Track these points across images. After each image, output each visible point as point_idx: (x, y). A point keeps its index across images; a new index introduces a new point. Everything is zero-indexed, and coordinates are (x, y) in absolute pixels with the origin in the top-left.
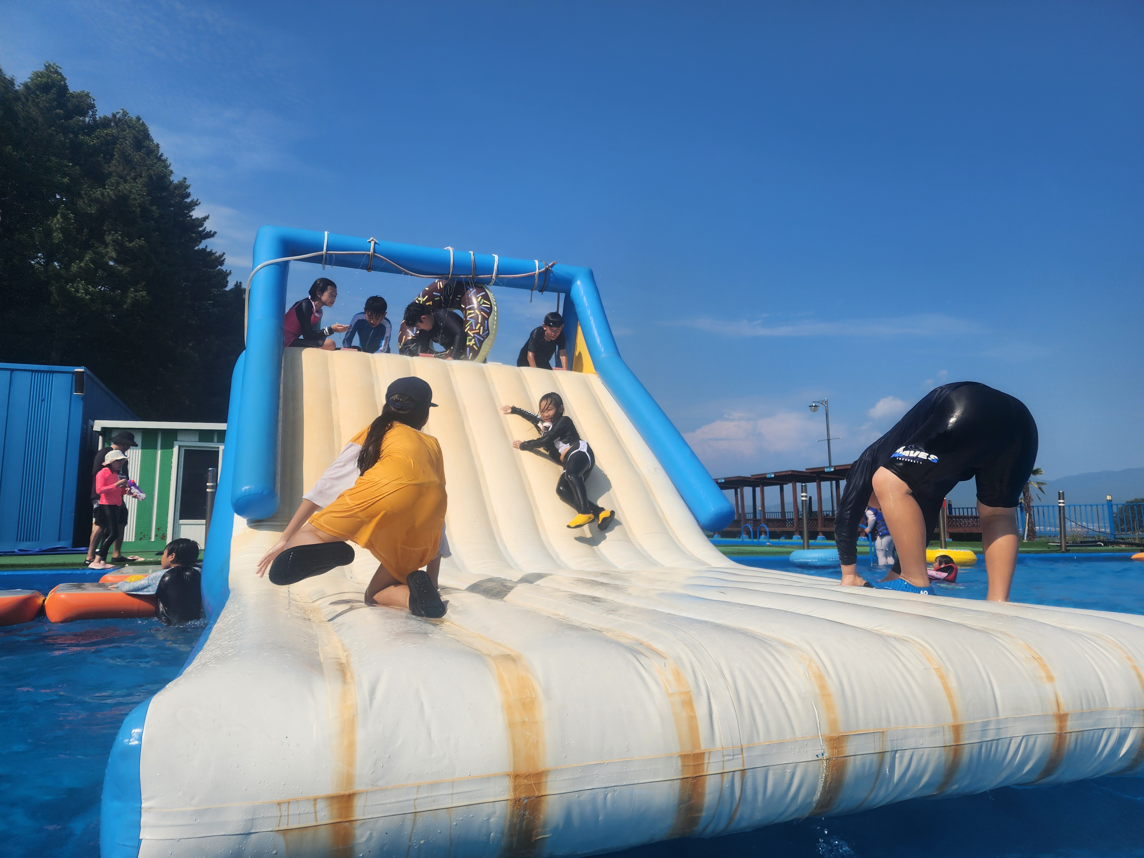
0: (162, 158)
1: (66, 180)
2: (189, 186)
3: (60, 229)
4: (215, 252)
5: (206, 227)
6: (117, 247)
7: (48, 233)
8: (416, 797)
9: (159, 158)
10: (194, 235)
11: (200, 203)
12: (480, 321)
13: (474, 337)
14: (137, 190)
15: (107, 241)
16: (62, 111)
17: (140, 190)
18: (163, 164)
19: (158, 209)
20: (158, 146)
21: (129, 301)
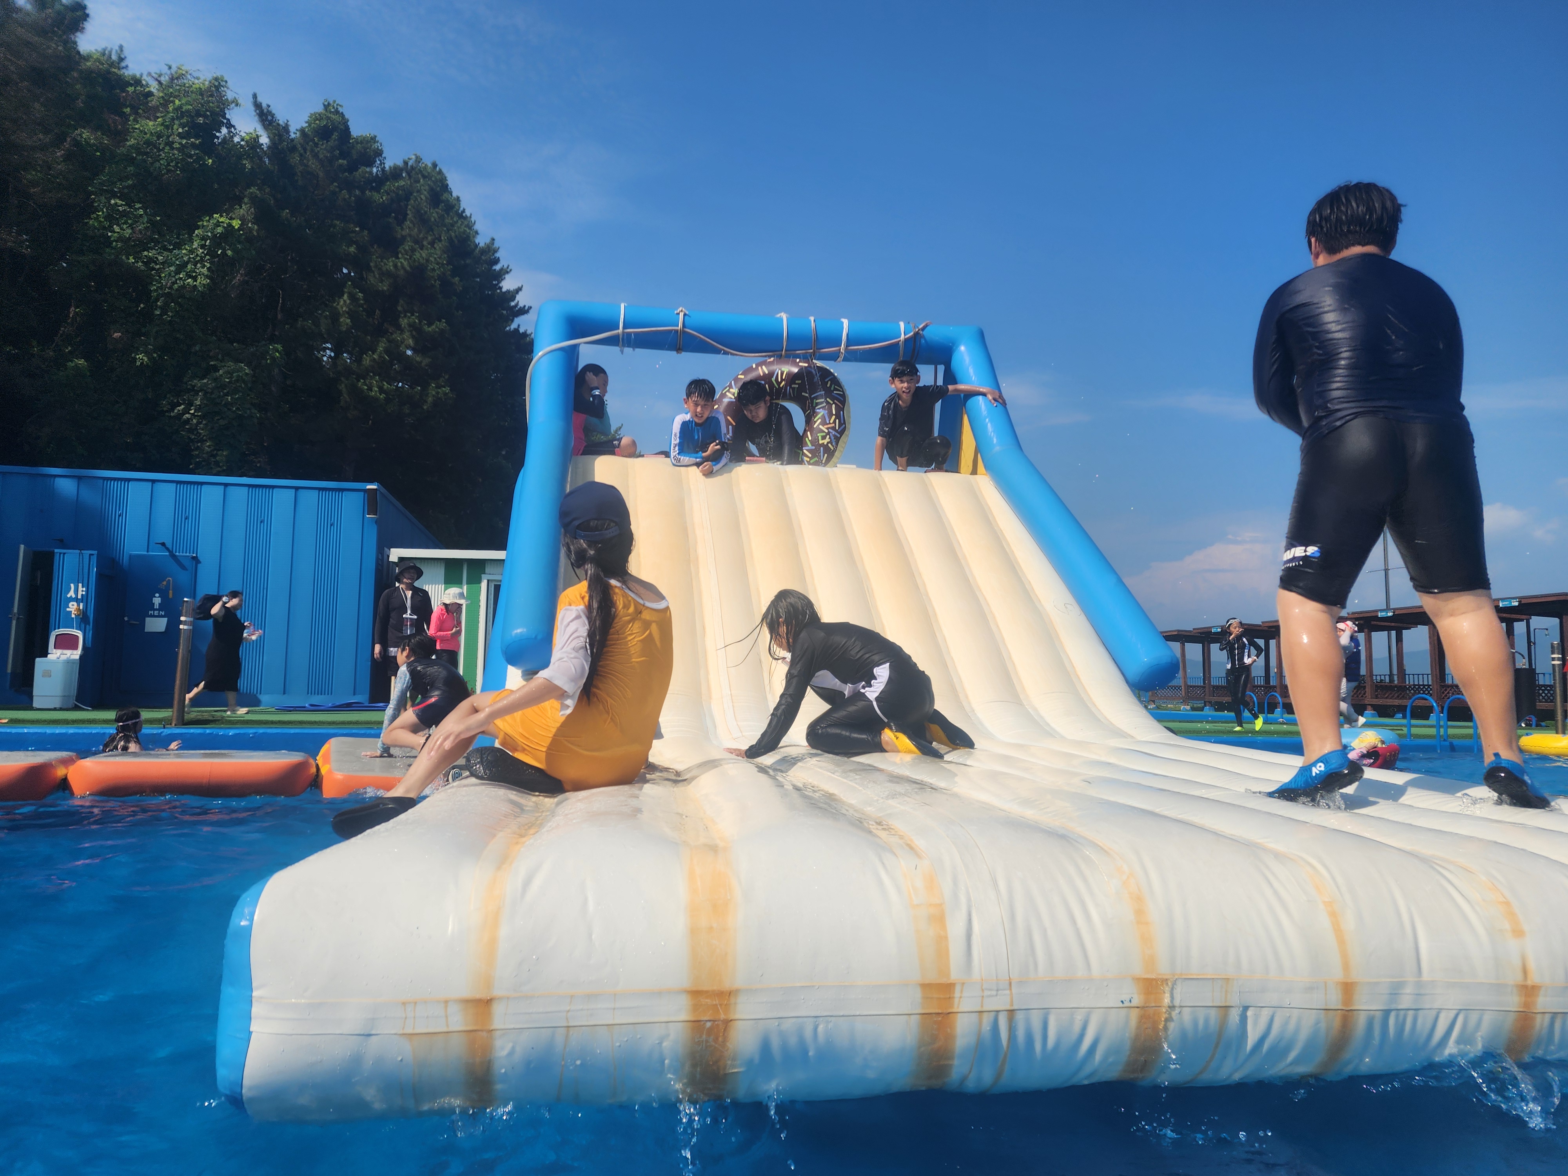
0: (464, 215)
1: (352, 249)
2: (499, 248)
3: (348, 313)
4: (530, 332)
5: (518, 302)
6: (414, 333)
7: (335, 317)
8: (568, 1008)
9: (461, 216)
10: (505, 312)
11: (511, 270)
12: (834, 413)
13: (829, 433)
14: (435, 259)
15: (403, 326)
16: (345, 162)
17: (439, 258)
18: (466, 223)
19: (461, 281)
20: (458, 199)
21: (430, 399)
